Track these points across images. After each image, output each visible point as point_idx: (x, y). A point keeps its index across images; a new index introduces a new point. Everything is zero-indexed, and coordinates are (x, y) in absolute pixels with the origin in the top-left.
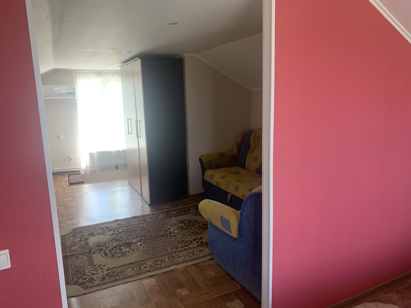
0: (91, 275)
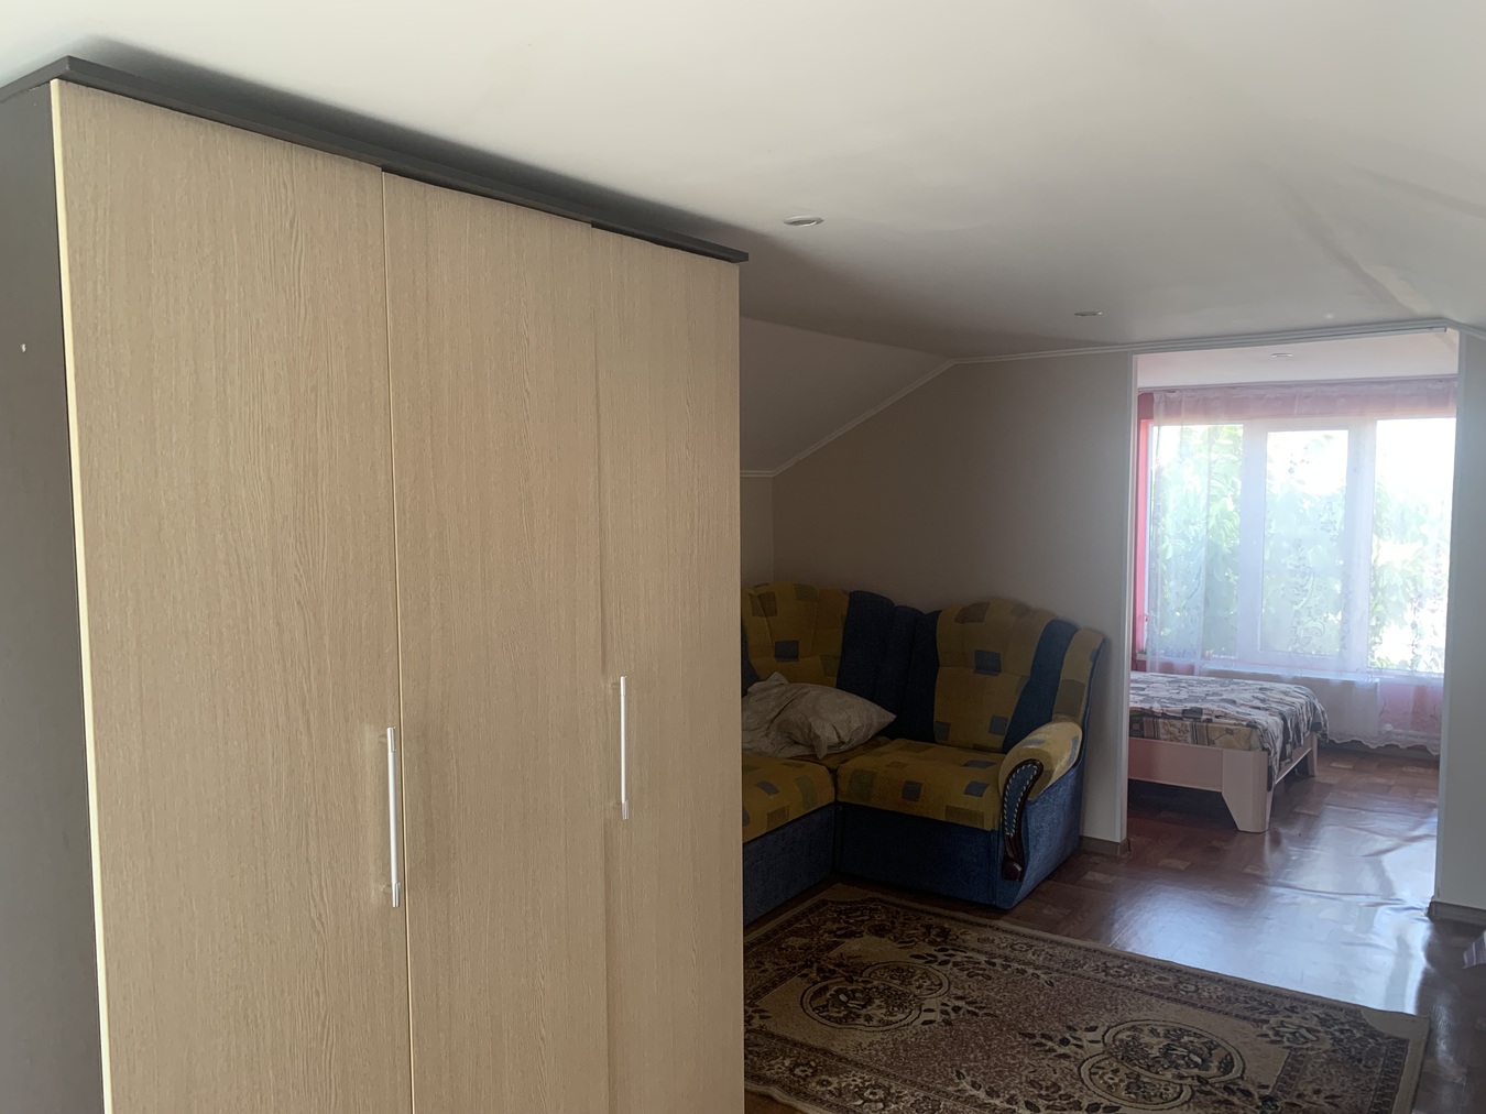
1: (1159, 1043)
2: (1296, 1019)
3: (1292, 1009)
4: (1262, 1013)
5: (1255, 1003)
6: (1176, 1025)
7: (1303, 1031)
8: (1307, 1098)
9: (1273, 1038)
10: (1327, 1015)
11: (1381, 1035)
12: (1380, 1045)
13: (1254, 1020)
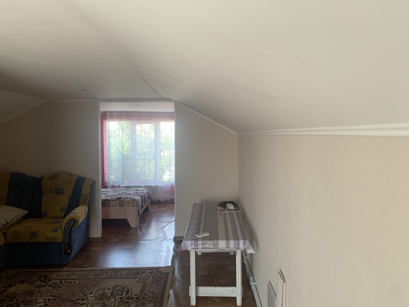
0: (150, 276)
1: (110, 292)
2: (144, 275)
3: (144, 272)
4: (136, 275)
5: (135, 273)
6: (115, 285)
7: (146, 277)
8: (147, 295)
9: (139, 281)
10: (152, 271)
11: (163, 273)
12: (163, 275)
13: (135, 278)
